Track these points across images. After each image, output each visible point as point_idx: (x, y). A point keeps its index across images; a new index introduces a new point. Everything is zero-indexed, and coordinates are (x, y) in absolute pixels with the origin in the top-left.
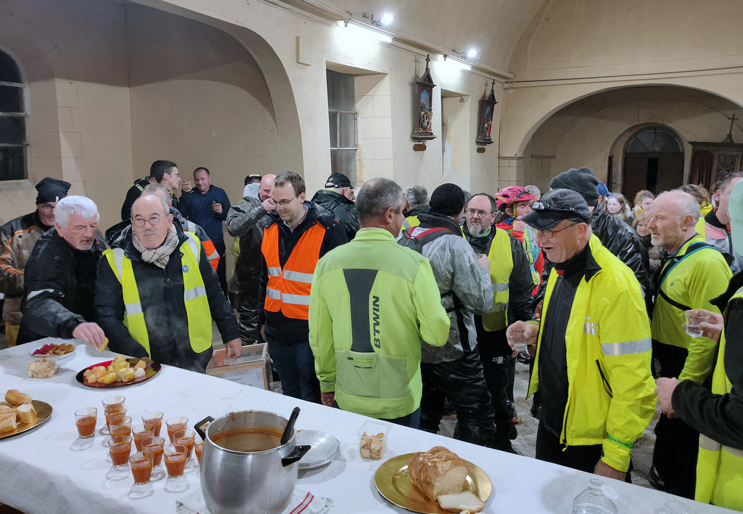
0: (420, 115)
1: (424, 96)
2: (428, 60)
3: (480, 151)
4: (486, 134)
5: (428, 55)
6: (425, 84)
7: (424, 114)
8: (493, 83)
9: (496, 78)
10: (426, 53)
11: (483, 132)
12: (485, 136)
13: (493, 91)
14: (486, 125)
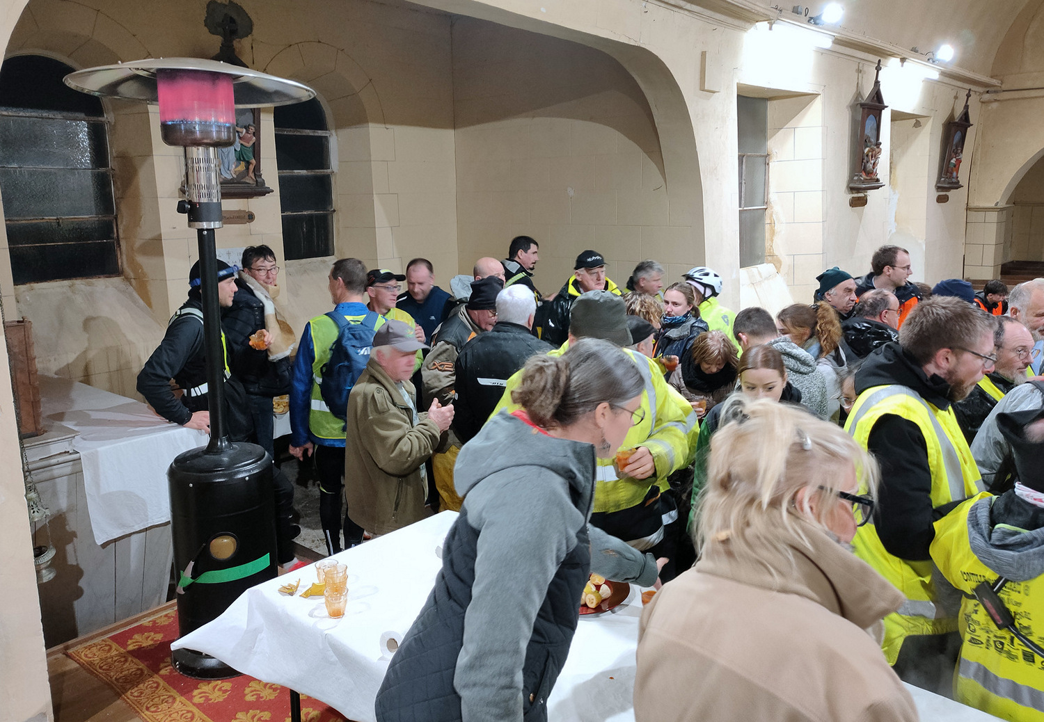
0: (864, 152)
1: (870, 122)
2: (878, 69)
3: (942, 199)
4: (952, 173)
5: (880, 61)
6: (872, 106)
7: (869, 151)
8: (968, 96)
9: (973, 88)
10: (876, 59)
11: (947, 172)
12: (951, 177)
13: (966, 107)
14: (953, 161)
